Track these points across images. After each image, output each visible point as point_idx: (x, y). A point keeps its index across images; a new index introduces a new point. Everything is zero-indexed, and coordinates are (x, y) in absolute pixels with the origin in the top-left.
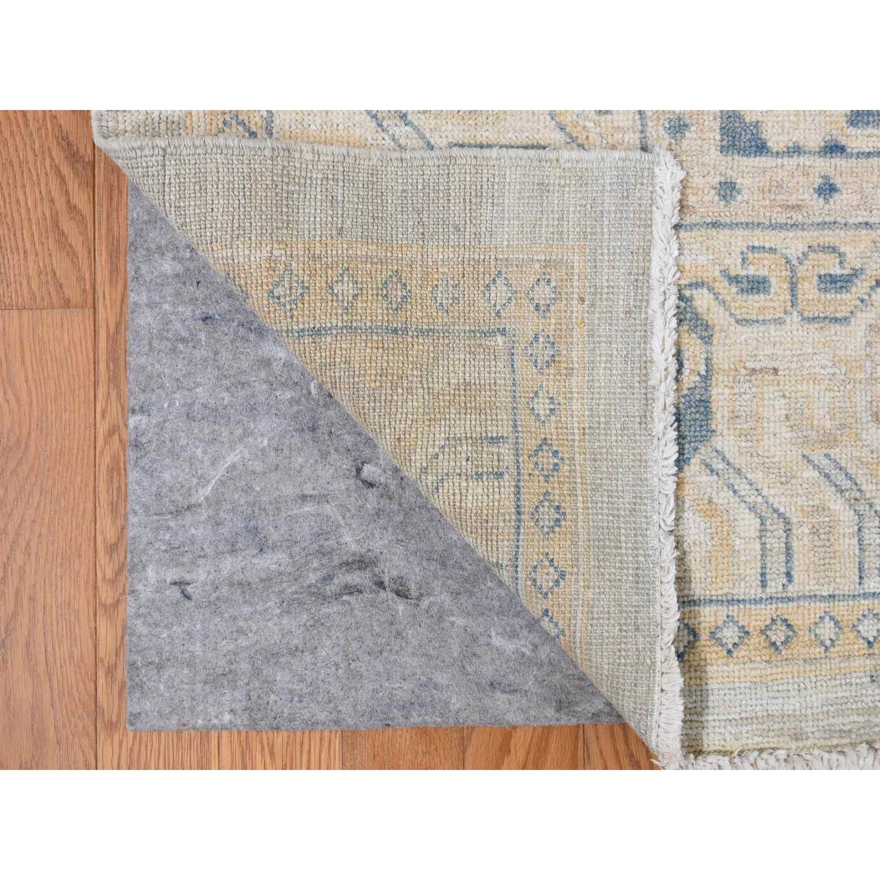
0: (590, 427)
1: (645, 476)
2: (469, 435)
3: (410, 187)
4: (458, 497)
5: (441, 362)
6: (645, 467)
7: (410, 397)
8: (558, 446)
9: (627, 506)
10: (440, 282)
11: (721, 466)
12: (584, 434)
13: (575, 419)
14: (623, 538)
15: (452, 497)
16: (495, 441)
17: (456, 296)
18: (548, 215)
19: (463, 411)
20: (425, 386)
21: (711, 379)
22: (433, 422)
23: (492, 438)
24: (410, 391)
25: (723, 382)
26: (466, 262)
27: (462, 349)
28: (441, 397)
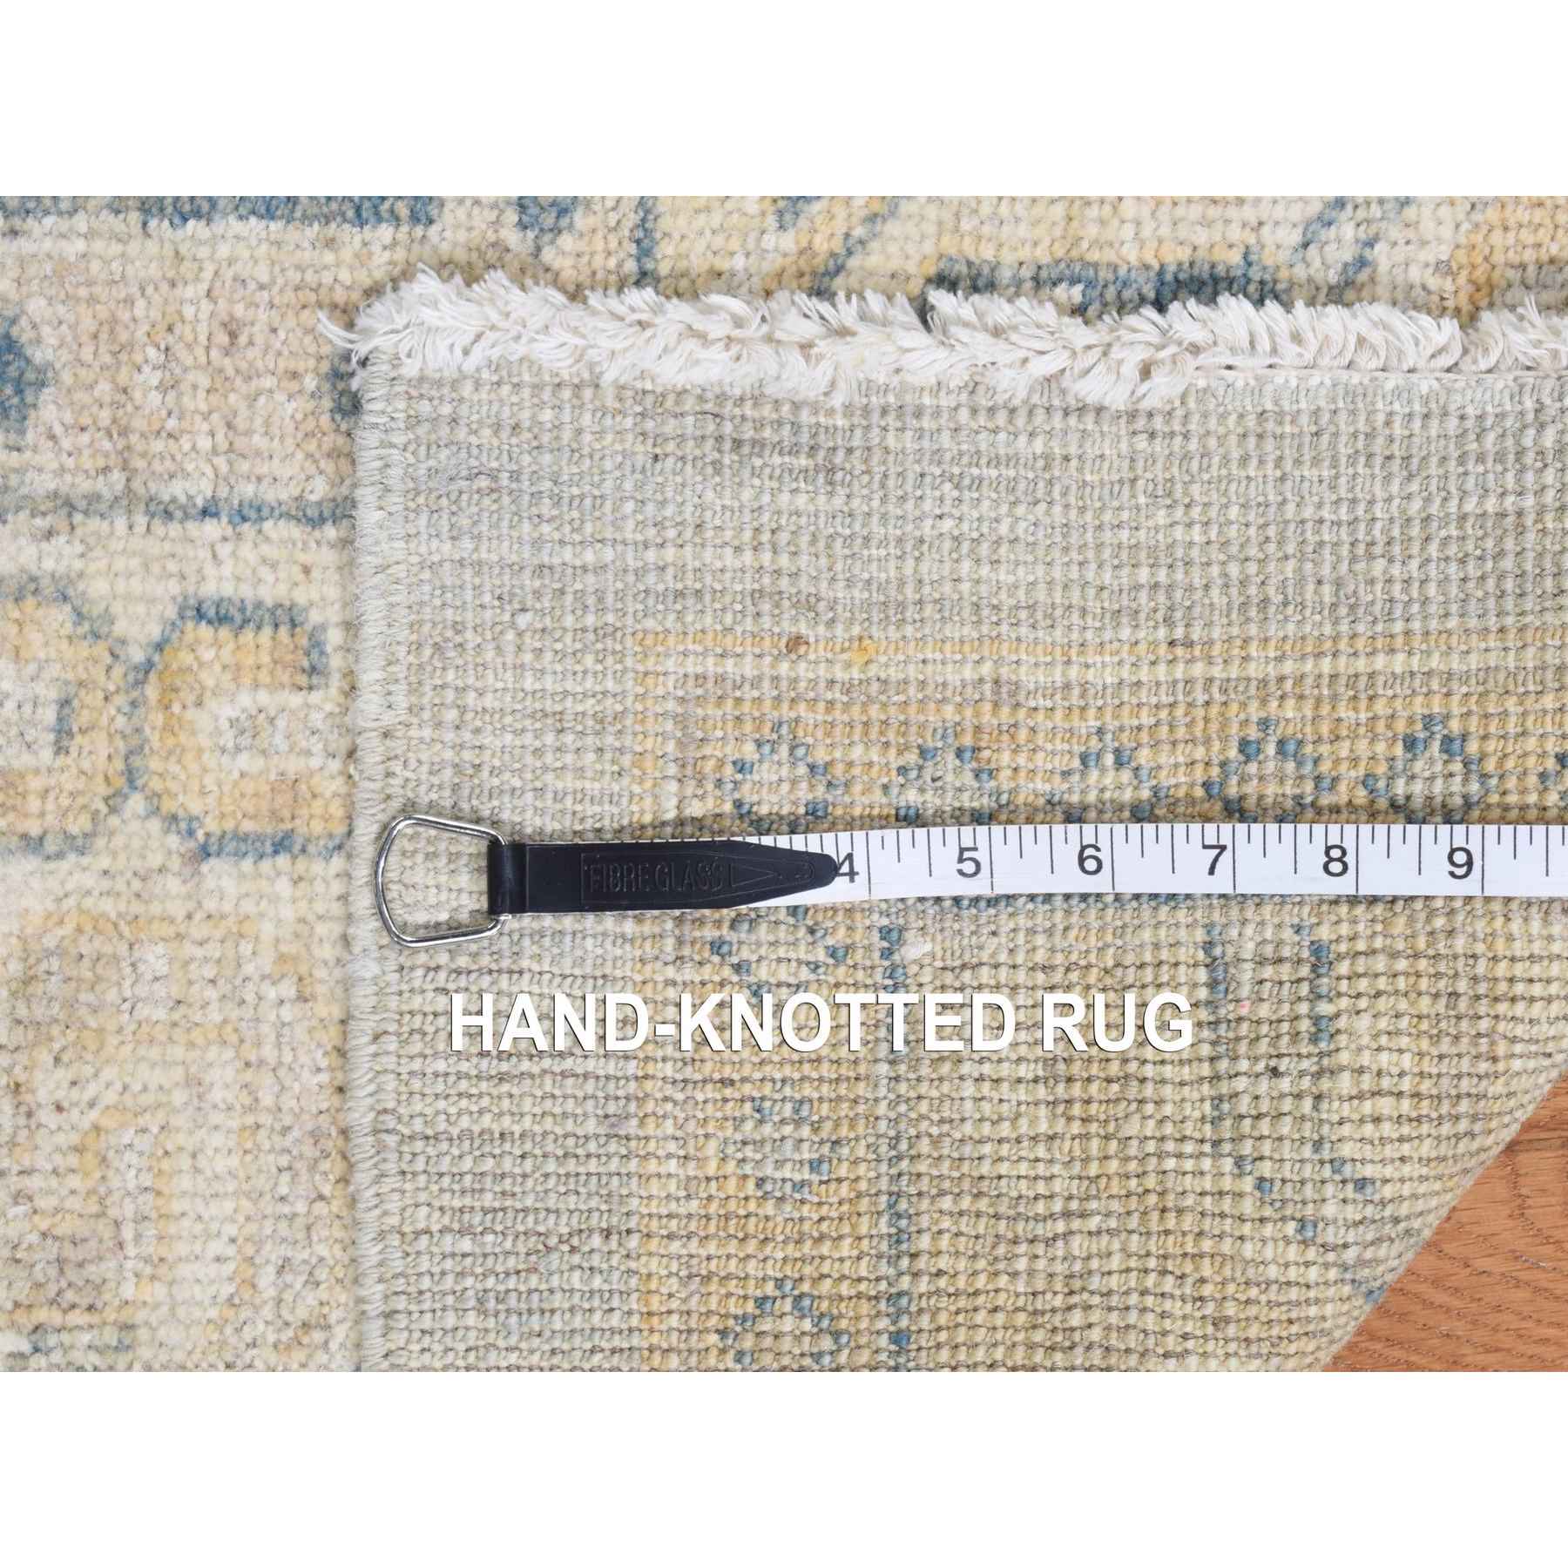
0: (1169, 622)
1: (1304, 420)
2: (1206, 1070)
3: (469, 1281)
4: (1385, 1105)
5: (985, 1168)
6: (1280, 417)
7: (1095, 1283)
8: (1224, 740)
9: (1395, 488)
10: (748, 1169)
11: (1348, 231)
12: (1189, 644)
13: (1144, 674)
14: (1491, 505)
15: (1387, 1129)
16: (1220, 974)
17: (788, 1109)
18: (545, 769)
19: (1133, 1091)
20: (1060, 1227)
21: (1096, 266)
22: (1170, 1201)
23: (1213, 984)
24: (1077, 1284)
25: (1103, 222)
26: (688, 1072)
27: (946, 1088)
28: (1093, 1169)
